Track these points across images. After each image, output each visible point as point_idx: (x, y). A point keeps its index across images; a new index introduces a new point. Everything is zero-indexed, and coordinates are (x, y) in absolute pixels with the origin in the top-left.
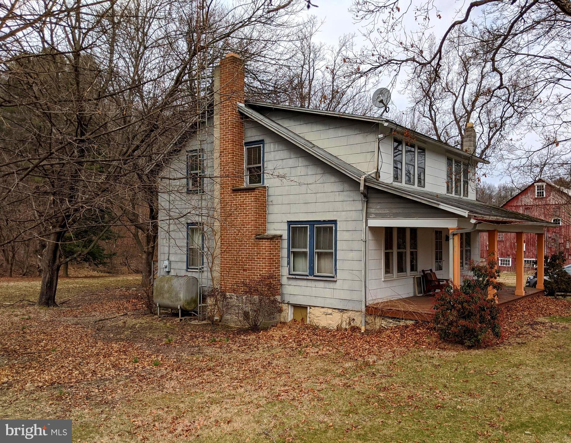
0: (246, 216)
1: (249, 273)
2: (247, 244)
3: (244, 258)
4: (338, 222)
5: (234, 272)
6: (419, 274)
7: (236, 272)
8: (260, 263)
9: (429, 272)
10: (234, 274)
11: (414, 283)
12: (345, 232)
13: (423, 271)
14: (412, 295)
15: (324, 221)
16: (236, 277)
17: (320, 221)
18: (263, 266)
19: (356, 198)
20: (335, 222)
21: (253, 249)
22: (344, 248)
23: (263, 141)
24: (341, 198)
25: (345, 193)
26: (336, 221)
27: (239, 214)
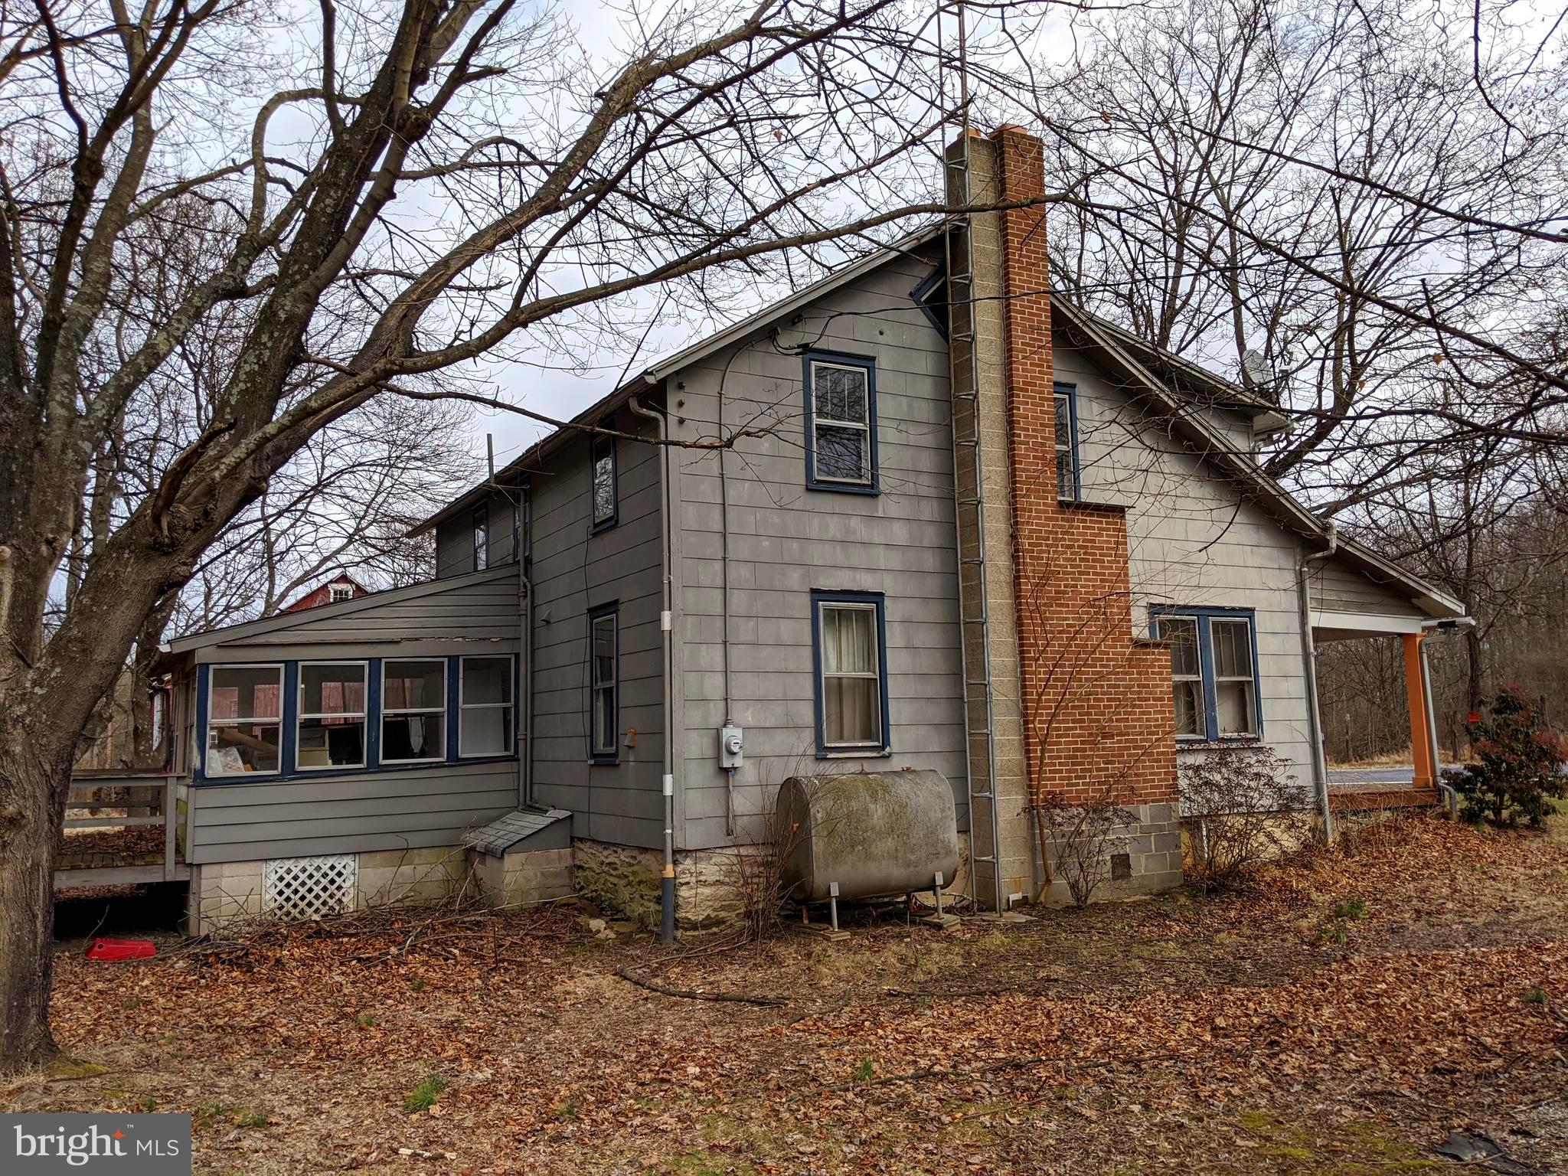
0: (1102, 581)
1: (1120, 742)
2: (1108, 660)
3: (1102, 700)
4: (1256, 614)
5: (1076, 743)
7: (1082, 743)
8: (1149, 713)
10: (1076, 750)
12: (1269, 637)
15: (1233, 609)
16: (1083, 757)
17: (1222, 609)
18: (1157, 720)
19: (1284, 564)
20: (1249, 612)
21: (1126, 673)
22: (1273, 671)
23: (1074, 386)
24: (1258, 562)
25: (1264, 551)
26: (1252, 610)
27: (1080, 573)
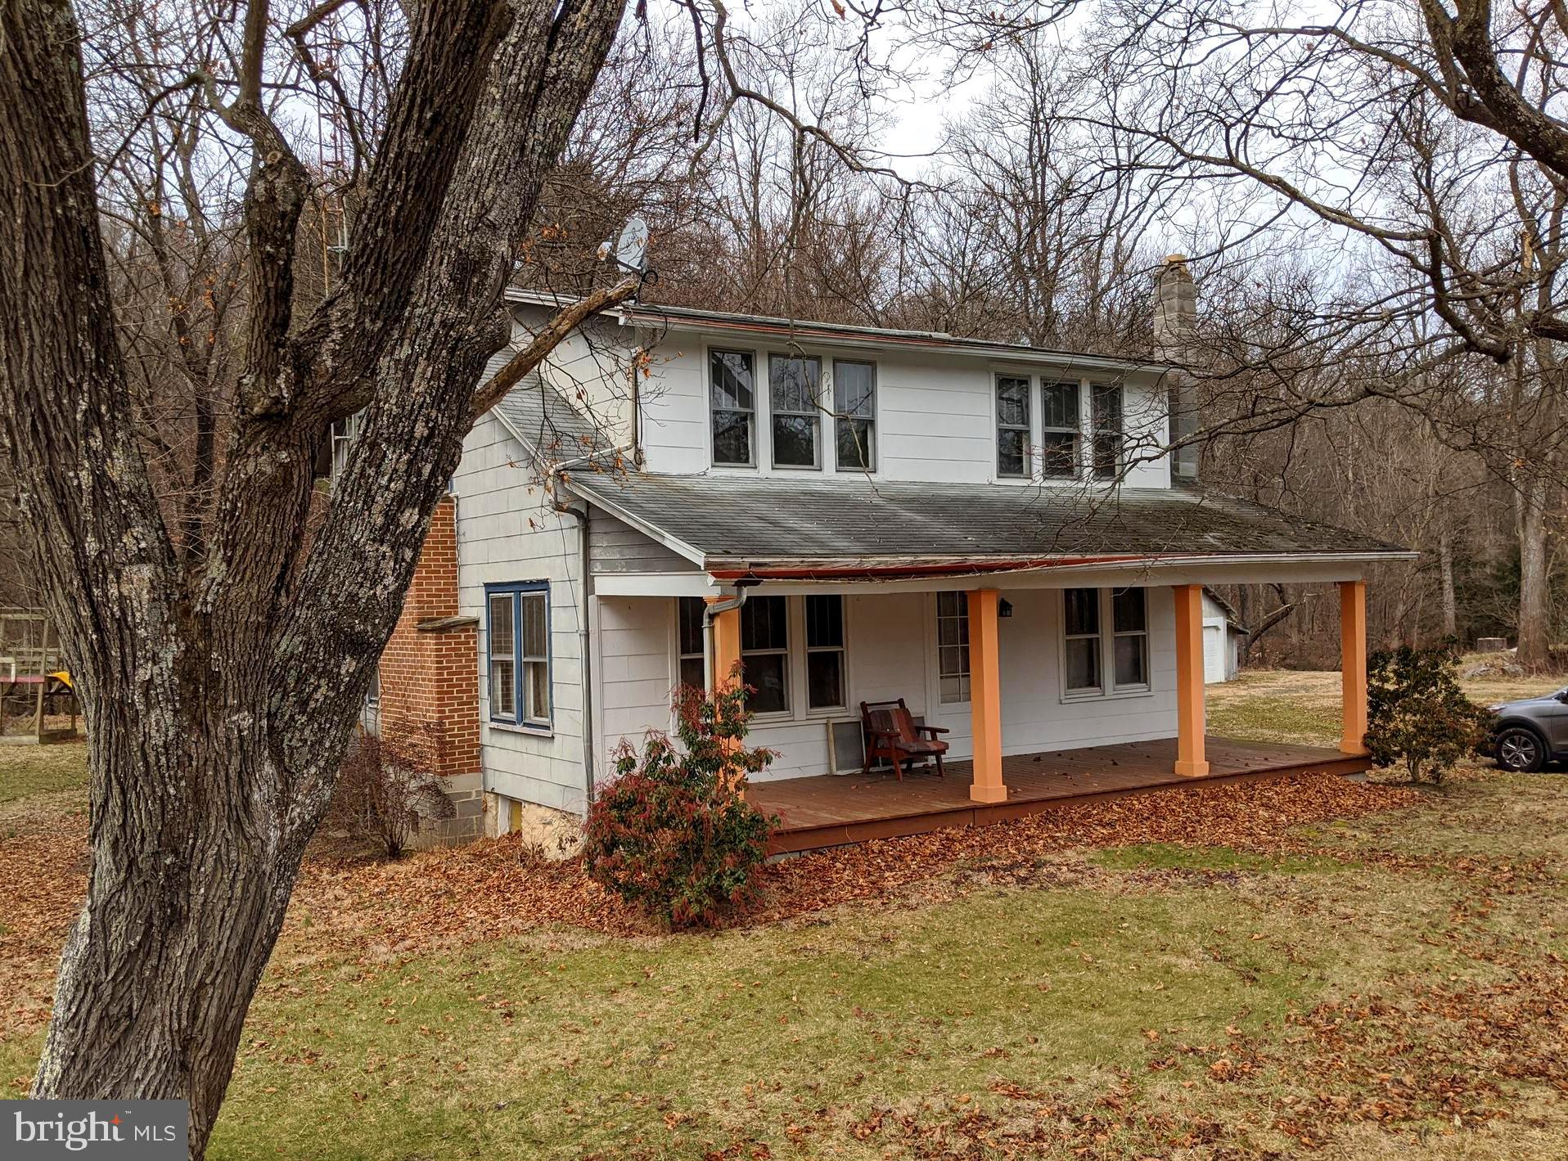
1: (414, 716)
3: (406, 678)
4: (552, 585)
6: (847, 713)
8: (426, 693)
9: (897, 706)
11: (828, 739)
12: (561, 612)
13: (864, 706)
14: (820, 771)
15: (531, 582)
17: (527, 583)
18: (429, 699)
20: (544, 584)
22: (562, 652)
26: (550, 581)
